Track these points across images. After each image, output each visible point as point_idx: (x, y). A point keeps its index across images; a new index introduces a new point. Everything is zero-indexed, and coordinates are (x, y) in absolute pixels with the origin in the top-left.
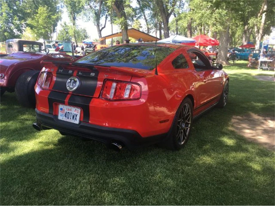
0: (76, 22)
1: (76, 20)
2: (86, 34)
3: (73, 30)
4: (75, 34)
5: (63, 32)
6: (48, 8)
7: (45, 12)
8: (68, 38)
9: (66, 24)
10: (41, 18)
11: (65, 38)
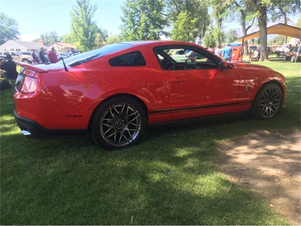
0: (222, 24)
1: (222, 21)
2: (236, 36)
3: (217, 33)
4: (219, 37)
5: (208, 36)
6: (188, 13)
7: (185, 17)
8: (213, 42)
9: (213, 27)
10: (181, 24)
11: (210, 42)
